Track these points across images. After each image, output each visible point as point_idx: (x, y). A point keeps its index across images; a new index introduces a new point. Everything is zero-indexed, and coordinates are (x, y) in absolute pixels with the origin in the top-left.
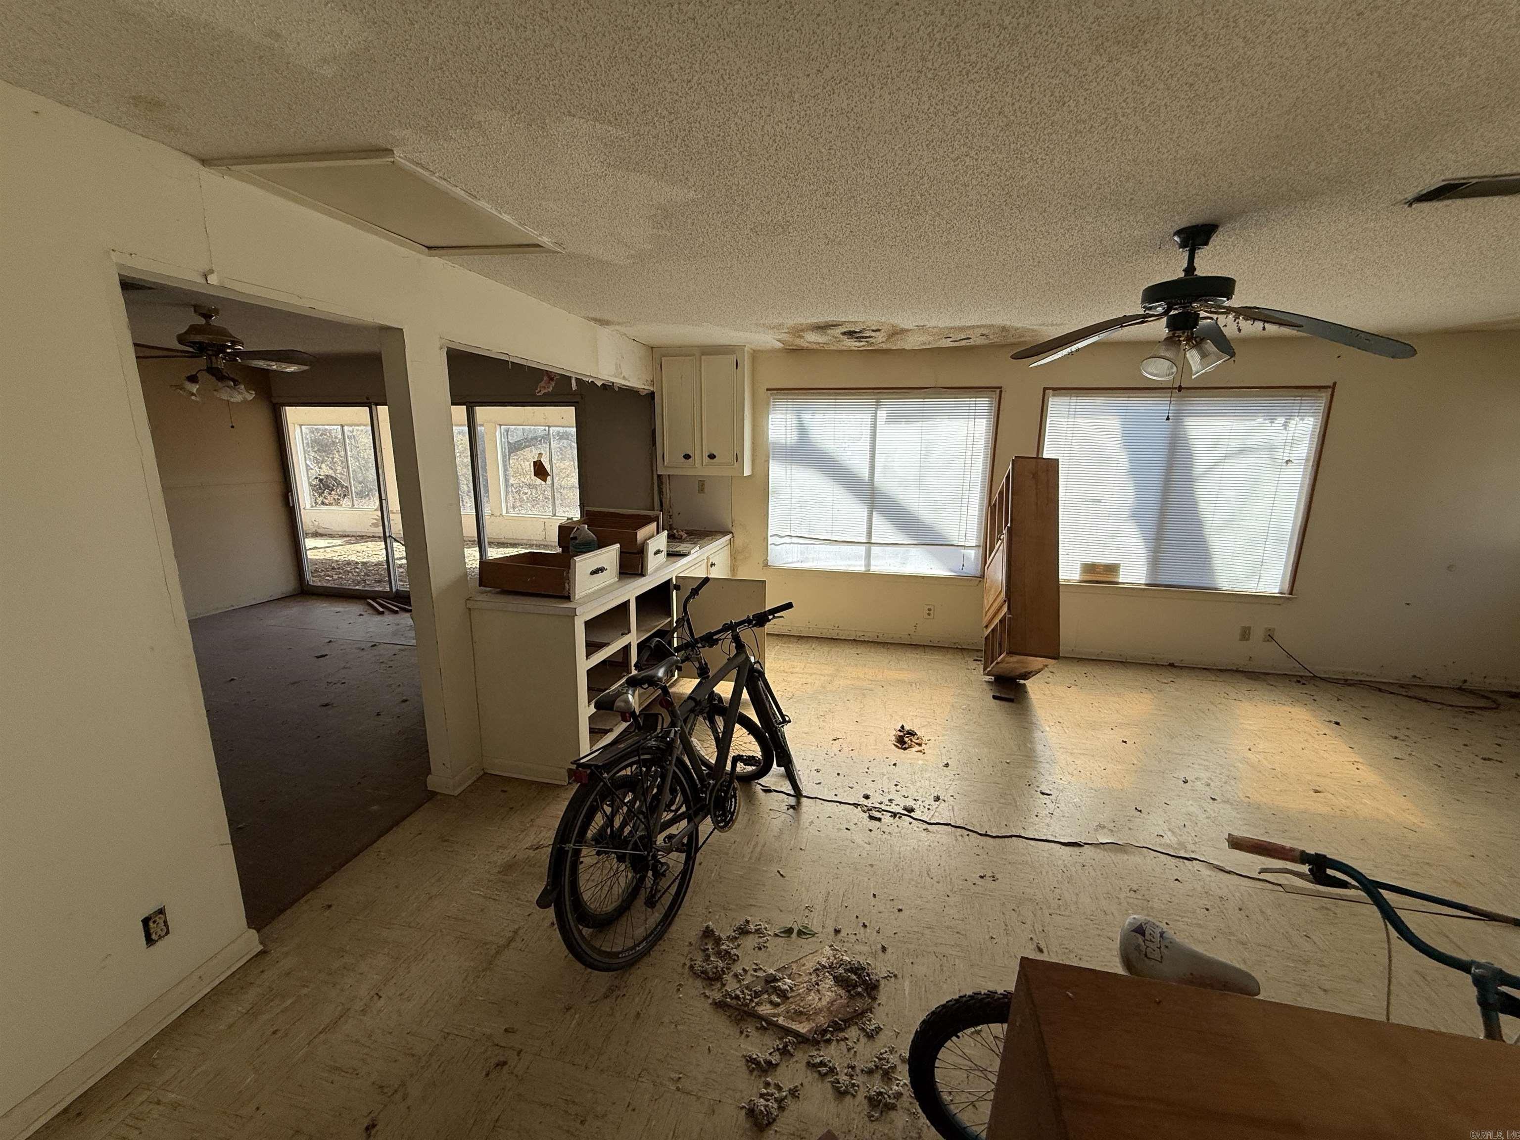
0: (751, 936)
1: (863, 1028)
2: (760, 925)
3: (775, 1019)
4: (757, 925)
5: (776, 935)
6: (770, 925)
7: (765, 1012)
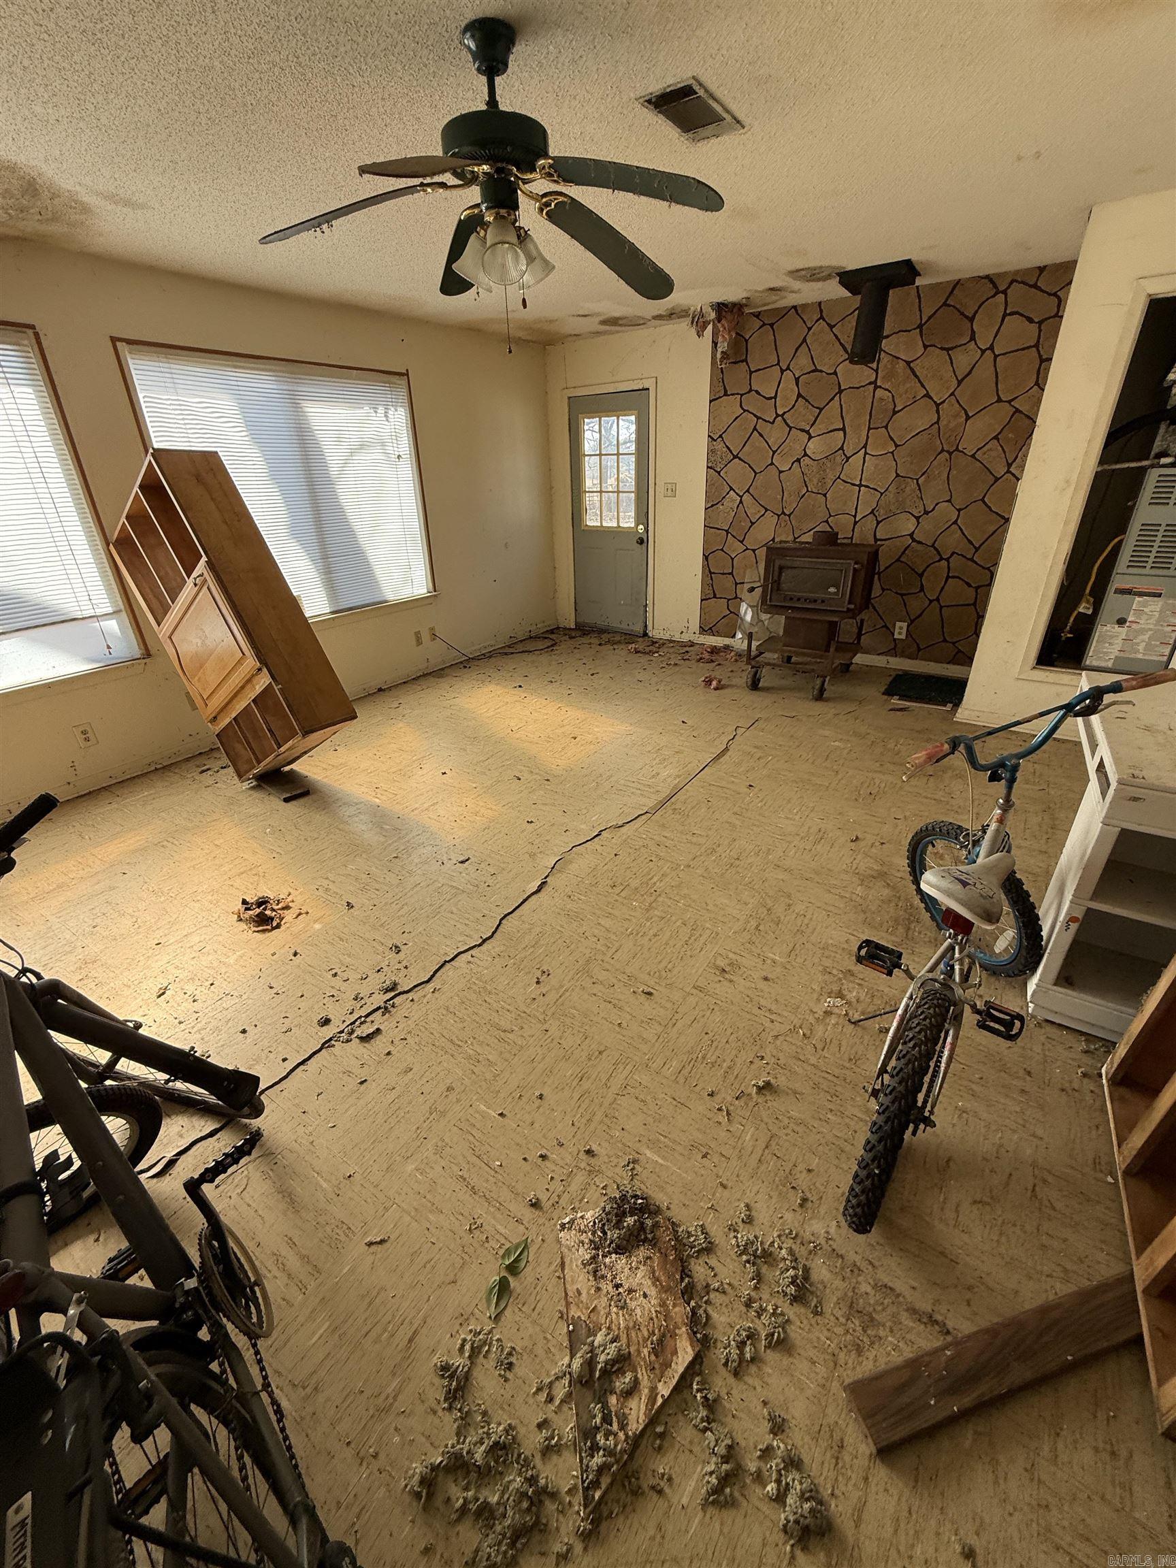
0: (477, 1373)
1: (698, 1252)
2: (464, 1340)
3: (660, 1401)
4: (462, 1349)
5: (497, 1318)
6: (472, 1320)
7: (642, 1417)
